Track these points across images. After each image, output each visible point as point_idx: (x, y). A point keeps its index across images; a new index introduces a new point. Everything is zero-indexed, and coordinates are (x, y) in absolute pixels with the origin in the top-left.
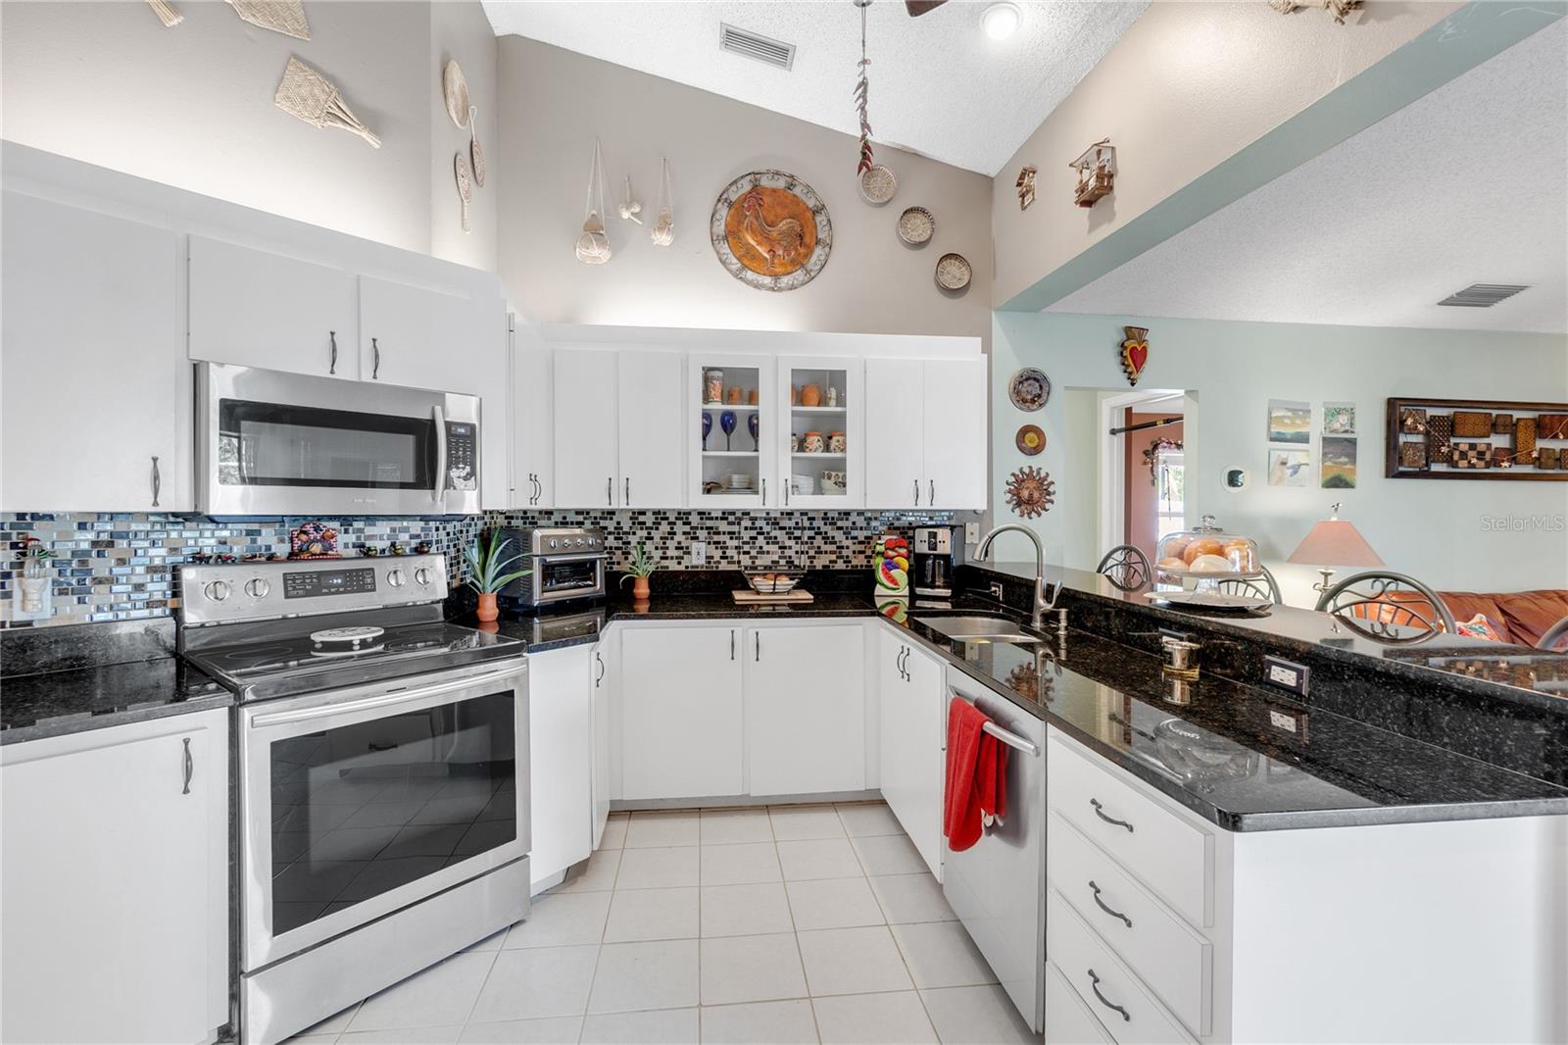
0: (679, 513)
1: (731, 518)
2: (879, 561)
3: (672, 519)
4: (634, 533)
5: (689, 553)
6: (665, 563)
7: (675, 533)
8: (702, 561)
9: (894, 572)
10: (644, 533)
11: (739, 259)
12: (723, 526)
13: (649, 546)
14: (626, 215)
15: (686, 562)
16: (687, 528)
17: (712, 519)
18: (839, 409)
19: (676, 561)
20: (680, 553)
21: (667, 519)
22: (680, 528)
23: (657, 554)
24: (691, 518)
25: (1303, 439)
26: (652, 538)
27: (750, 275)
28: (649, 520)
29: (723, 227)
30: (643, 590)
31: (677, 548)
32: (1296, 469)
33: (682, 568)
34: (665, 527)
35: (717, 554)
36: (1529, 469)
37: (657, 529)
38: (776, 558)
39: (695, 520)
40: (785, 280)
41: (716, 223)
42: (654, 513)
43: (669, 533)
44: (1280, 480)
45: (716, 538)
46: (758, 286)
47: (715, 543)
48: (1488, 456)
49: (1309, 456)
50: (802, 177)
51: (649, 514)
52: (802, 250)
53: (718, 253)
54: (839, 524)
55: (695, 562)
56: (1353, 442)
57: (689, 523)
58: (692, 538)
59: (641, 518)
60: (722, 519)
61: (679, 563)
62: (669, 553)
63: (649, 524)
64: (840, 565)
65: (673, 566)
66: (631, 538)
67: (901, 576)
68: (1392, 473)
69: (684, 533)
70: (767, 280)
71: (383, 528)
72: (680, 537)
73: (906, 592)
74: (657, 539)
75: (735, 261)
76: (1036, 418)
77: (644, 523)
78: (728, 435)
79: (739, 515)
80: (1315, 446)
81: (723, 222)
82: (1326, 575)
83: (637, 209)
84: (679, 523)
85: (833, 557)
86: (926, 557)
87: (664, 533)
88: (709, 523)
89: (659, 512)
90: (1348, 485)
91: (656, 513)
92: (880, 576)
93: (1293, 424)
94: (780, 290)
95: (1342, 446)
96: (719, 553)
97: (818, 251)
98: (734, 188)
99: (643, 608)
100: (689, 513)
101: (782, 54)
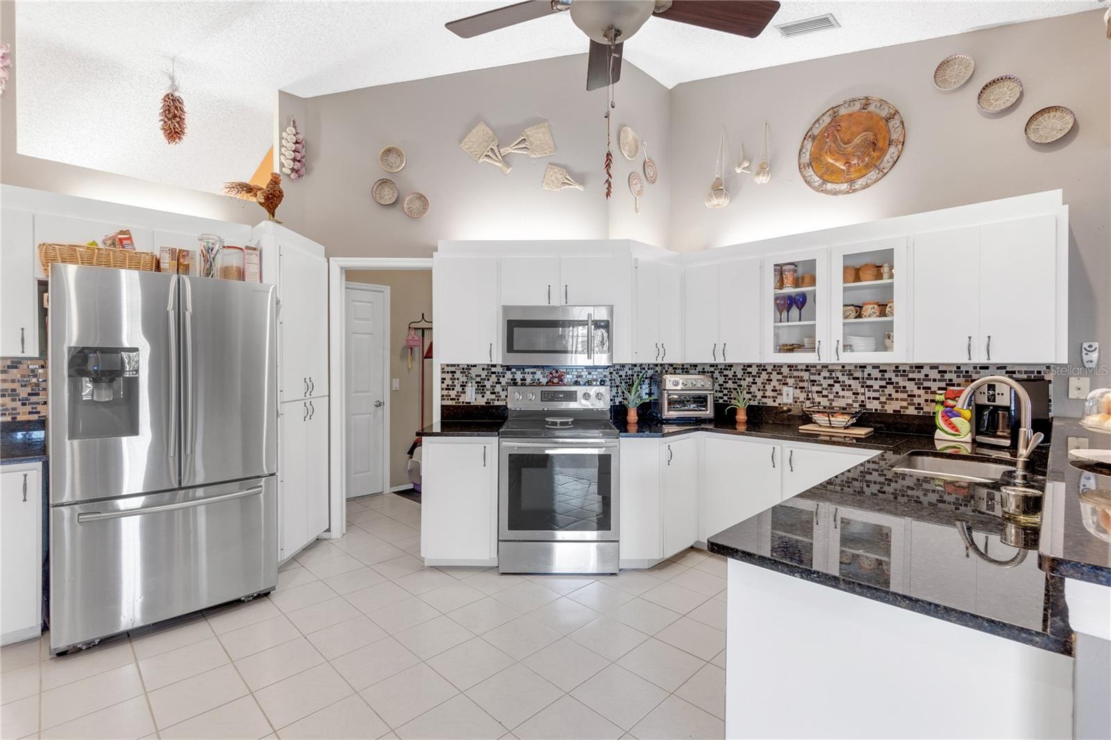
0: (774, 366)
1: (813, 370)
2: (939, 409)
3: (769, 370)
4: (744, 379)
5: (781, 394)
6: (764, 400)
7: (771, 380)
8: (791, 401)
9: (954, 420)
10: (751, 380)
11: (820, 177)
12: (806, 375)
13: (754, 389)
14: (739, 171)
15: (778, 401)
16: (780, 377)
17: (798, 370)
18: (890, 281)
19: (772, 400)
20: (774, 394)
21: (766, 370)
22: (775, 376)
23: (759, 394)
24: (783, 370)
26: (756, 383)
27: (829, 186)
28: (754, 370)
29: (808, 157)
30: (741, 416)
31: (773, 391)
33: (776, 404)
34: (764, 376)
35: (802, 396)
37: (759, 377)
38: (850, 401)
39: (785, 371)
40: (860, 182)
41: (803, 155)
42: (757, 366)
43: (768, 380)
45: (801, 384)
46: (835, 193)
47: (800, 388)
50: (876, 95)
51: (754, 367)
52: (875, 154)
53: (804, 177)
54: (911, 376)
55: (785, 401)
57: (782, 373)
58: (784, 384)
59: (749, 370)
60: (806, 370)
61: (774, 401)
62: (767, 394)
63: (754, 373)
64: (912, 411)
65: (770, 403)
66: (742, 382)
67: (964, 425)
69: (778, 380)
70: (844, 186)
72: (774, 383)
73: (968, 438)
74: (759, 383)
75: (817, 179)
77: (751, 373)
78: (800, 310)
79: (819, 367)
81: (808, 154)
83: (746, 165)
84: (774, 373)
85: (905, 404)
86: (986, 407)
87: (764, 380)
88: (796, 373)
91: (759, 366)
92: (940, 421)
94: (854, 191)
96: (804, 395)
97: (893, 150)
98: (817, 125)
99: (742, 428)
100: (782, 366)
101: (824, 22)
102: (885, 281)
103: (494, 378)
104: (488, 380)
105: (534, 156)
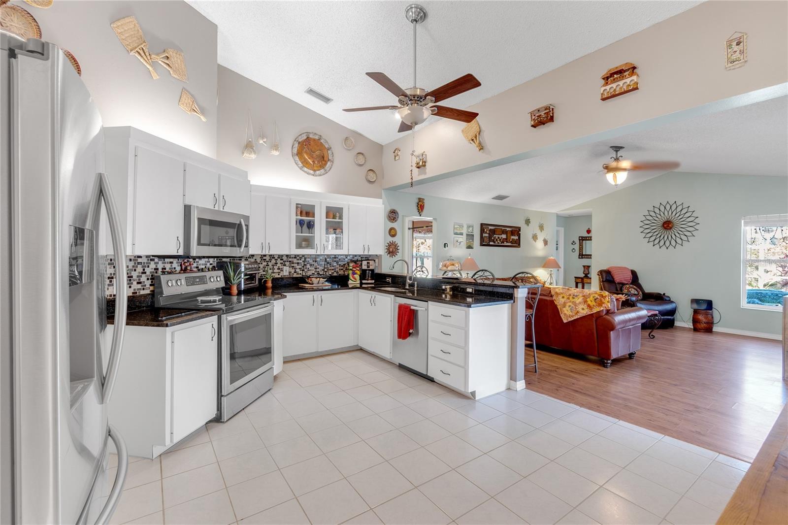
0: (279, 256)
1: (298, 258)
2: (351, 272)
3: (276, 258)
4: (262, 264)
5: (282, 271)
6: (273, 275)
7: (277, 263)
8: (287, 274)
9: (355, 276)
10: (266, 263)
11: (302, 163)
12: (295, 261)
13: (267, 268)
14: (261, 142)
15: (281, 274)
16: (282, 261)
17: (291, 258)
18: (340, 220)
19: (277, 274)
20: (279, 271)
21: (274, 258)
22: (279, 261)
23: (270, 271)
24: (283, 258)
25: (462, 234)
26: (268, 265)
27: (306, 169)
28: (268, 258)
29: (296, 151)
30: (270, 284)
31: (278, 269)
32: (460, 243)
33: (280, 276)
34: (273, 261)
35: (293, 271)
36: (509, 244)
37: (270, 262)
38: (313, 272)
39: (285, 258)
40: (318, 172)
41: (294, 149)
42: (269, 256)
43: (275, 263)
44: (457, 246)
45: (292, 265)
46: (308, 174)
47: (292, 267)
48: (502, 241)
49: (463, 239)
50: (324, 137)
51: (268, 256)
52: (323, 162)
53: (294, 160)
54: (335, 259)
55: (285, 274)
56: (473, 235)
57: (283, 260)
58: (284, 265)
59: (264, 258)
60: (295, 258)
61: (279, 275)
62: (275, 271)
63: (267, 260)
64: (335, 274)
65: (277, 276)
66: (260, 265)
67: (357, 277)
68: (482, 245)
69: (281, 263)
70: (312, 172)
71: (203, 261)
72: (279, 265)
73: (359, 282)
74: (270, 266)
75: (301, 163)
76: (394, 225)
77: (265, 260)
79: (301, 256)
80: (465, 236)
81: (296, 149)
82: (468, 274)
83: (265, 140)
84: (279, 259)
85: (333, 271)
86: (366, 270)
87: (273, 263)
88: (290, 260)
89: (271, 255)
90: (472, 248)
91: (270, 256)
92: (351, 277)
93: (459, 230)
94: (316, 176)
95: (470, 236)
96: (294, 270)
97: (329, 163)
98: (300, 137)
99: (270, 291)
100: (283, 256)
101: (327, 100)
102: (337, 220)
103: (140, 269)
104: (135, 270)
105: (174, 76)
